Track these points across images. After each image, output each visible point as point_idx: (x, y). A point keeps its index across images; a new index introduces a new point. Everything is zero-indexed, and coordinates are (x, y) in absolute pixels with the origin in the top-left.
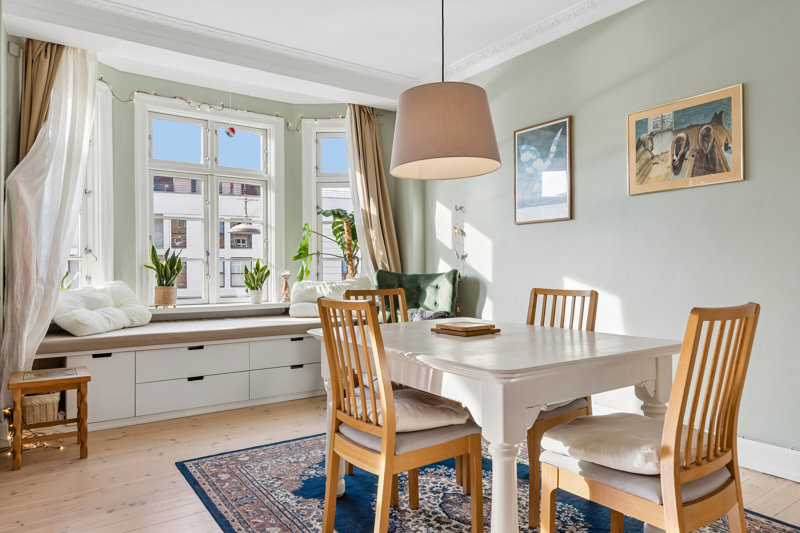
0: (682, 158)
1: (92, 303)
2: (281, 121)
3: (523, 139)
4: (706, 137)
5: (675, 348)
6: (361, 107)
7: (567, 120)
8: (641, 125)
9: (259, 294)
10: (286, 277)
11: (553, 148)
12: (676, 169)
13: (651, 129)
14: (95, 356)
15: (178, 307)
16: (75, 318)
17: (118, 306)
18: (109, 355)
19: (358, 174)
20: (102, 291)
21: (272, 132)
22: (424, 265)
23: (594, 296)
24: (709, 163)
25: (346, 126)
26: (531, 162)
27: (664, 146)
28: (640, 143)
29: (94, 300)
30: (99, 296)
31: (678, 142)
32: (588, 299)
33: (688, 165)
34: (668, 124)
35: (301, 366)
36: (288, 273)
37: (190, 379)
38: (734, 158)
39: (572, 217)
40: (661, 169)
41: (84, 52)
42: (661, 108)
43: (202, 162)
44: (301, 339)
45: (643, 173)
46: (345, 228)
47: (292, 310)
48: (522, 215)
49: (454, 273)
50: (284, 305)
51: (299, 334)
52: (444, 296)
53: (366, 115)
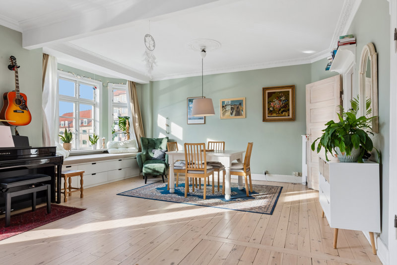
0: (233, 112)
2: (101, 83)
3: (190, 101)
4: (238, 108)
6: (132, 82)
8: (223, 102)
10: (104, 139)
12: (232, 114)
13: (226, 104)
14: (67, 167)
18: (70, 166)
19: (131, 104)
21: (98, 87)
23: (224, 143)
24: (238, 113)
25: (127, 87)
27: (229, 108)
28: (223, 107)
31: (232, 107)
32: (222, 144)
33: (234, 113)
34: (230, 103)
35: (121, 169)
36: (104, 138)
37: (93, 174)
38: (243, 113)
39: (205, 123)
40: (228, 113)
41: (54, 57)
42: (228, 100)
43: (75, 96)
45: (224, 114)
46: (127, 123)
47: (109, 151)
48: (190, 122)
49: (167, 138)
50: (105, 150)
51: (120, 159)
52: (164, 145)
53: (133, 85)
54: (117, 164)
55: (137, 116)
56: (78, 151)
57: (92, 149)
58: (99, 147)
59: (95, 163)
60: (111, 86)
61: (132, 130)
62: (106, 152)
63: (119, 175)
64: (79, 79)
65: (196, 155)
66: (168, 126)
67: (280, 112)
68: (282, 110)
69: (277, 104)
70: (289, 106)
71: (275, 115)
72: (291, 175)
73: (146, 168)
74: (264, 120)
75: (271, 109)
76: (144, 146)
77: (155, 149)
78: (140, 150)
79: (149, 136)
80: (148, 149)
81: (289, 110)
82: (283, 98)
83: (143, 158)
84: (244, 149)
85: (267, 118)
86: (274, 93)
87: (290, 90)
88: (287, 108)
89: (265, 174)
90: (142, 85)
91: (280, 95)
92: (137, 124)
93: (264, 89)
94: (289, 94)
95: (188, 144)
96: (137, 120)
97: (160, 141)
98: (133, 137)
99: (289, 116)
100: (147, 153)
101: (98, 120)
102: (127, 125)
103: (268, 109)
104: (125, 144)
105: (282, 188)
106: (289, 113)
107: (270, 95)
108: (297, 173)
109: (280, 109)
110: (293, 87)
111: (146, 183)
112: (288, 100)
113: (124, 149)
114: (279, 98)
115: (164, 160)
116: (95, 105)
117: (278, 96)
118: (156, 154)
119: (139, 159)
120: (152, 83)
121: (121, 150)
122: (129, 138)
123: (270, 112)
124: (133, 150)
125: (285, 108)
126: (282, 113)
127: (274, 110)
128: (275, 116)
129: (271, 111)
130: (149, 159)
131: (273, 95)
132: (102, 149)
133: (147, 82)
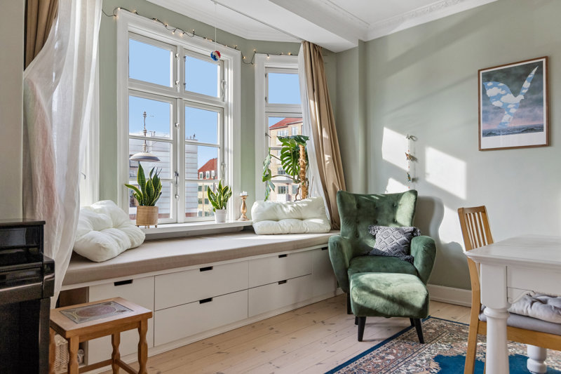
1: (98, 225)
2: (238, 53)
3: (488, 77)
6: (315, 45)
7: (544, 60)
10: (244, 197)
11: (527, 84)
14: (116, 284)
15: (161, 226)
16: (94, 241)
17: (117, 226)
18: (130, 282)
19: (312, 102)
20: (101, 211)
21: (231, 63)
22: (367, 186)
25: (299, 62)
26: (498, 97)
29: (99, 220)
30: (101, 216)
35: (285, 281)
36: (245, 193)
37: (202, 302)
39: (549, 144)
43: (171, 86)
44: (285, 256)
46: (301, 153)
47: (256, 227)
48: (488, 142)
49: (415, 192)
50: (247, 223)
51: (282, 251)
52: (404, 214)
53: (318, 53)
54: (276, 267)
55: (325, 135)
56: (184, 225)
57: (213, 221)
58: (231, 217)
59: (210, 268)
60: (262, 61)
61: (313, 173)
62: (249, 230)
63: (279, 300)
64: (179, 38)
66: (412, 158)
73: (364, 288)
76: (346, 214)
77: (376, 223)
78: (335, 226)
79: (357, 188)
80: (358, 223)
83: (347, 249)
90: (337, 55)
92: (327, 157)
96: (327, 146)
97: (394, 201)
98: (316, 192)
100: (356, 235)
102: (301, 159)
104: (297, 209)
111: (360, 339)
113: (293, 222)
115: (411, 261)
116: (223, 111)
118: (384, 239)
119: (335, 255)
120: (364, 46)
121: (285, 224)
122: (306, 194)
124: (317, 226)
130: (362, 256)
132: (241, 223)
133: (355, 45)
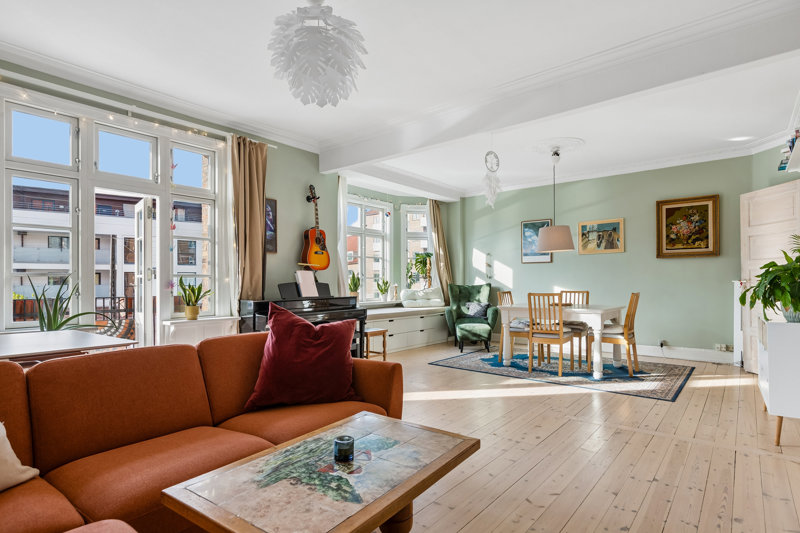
0: (601, 242)
2: (392, 204)
3: (526, 226)
4: (610, 235)
5: (623, 308)
6: (435, 201)
7: (549, 220)
8: (584, 227)
9: (386, 296)
10: (396, 287)
12: (599, 246)
13: (588, 229)
19: (433, 234)
22: (464, 281)
23: (588, 293)
24: (611, 245)
25: (427, 208)
26: (530, 237)
27: (593, 236)
28: (583, 234)
31: (599, 235)
32: (585, 294)
33: (603, 245)
34: (595, 228)
35: (423, 331)
36: (397, 285)
37: (390, 336)
38: (620, 244)
39: (552, 261)
40: (592, 245)
42: (592, 222)
44: (423, 317)
45: (584, 246)
46: (428, 262)
47: (404, 303)
48: (526, 259)
49: (489, 285)
50: (398, 302)
51: (422, 315)
52: (483, 297)
53: (437, 204)
54: (419, 323)
55: (442, 253)
57: (381, 299)
58: (390, 299)
59: (392, 321)
60: (404, 207)
61: (434, 273)
62: (400, 305)
63: (421, 339)
65: (547, 311)
66: (489, 266)
67: (690, 241)
68: (693, 237)
69: (683, 227)
70: (707, 231)
71: (680, 246)
72: (711, 348)
73: (462, 329)
74: (660, 255)
75: (673, 236)
76: (453, 297)
77: (469, 301)
78: (447, 303)
79: (459, 282)
80: (460, 301)
81: (707, 237)
82: (696, 218)
83: (454, 314)
84: (624, 303)
85: (665, 251)
86: (679, 209)
87: (710, 204)
88: (704, 235)
89: (662, 345)
90: (448, 205)
91: (691, 211)
92: (442, 264)
93: (659, 204)
94: (707, 211)
95: (534, 295)
96: (442, 258)
97: (478, 289)
98: (436, 284)
99: (707, 247)
100: (459, 308)
101: (388, 259)
102: (428, 265)
103: (668, 236)
104: (426, 294)
105: (693, 369)
106: (708, 242)
107: (670, 212)
108: (724, 346)
109: (690, 237)
110: (715, 198)
111: (461, 352)
112: (706, 221)
113: (425, 301)
114: (687, 217)
115: (487, 319)
116: (383, 238)
117: (686, 214)
118: (472, 309)
119: (449, 317)
120: (463, 200)
121: (420, 302)
122: (430, 285)
123: (671, 242)
124: (437, 303)
125: (700, 234)
126: (694, 242)
127: (678, 238)
128: (679, 249)
129: (673, 240)
130: (462, 317)
131: (677, 213)
132: (395, 301)
133: (457, 200)
